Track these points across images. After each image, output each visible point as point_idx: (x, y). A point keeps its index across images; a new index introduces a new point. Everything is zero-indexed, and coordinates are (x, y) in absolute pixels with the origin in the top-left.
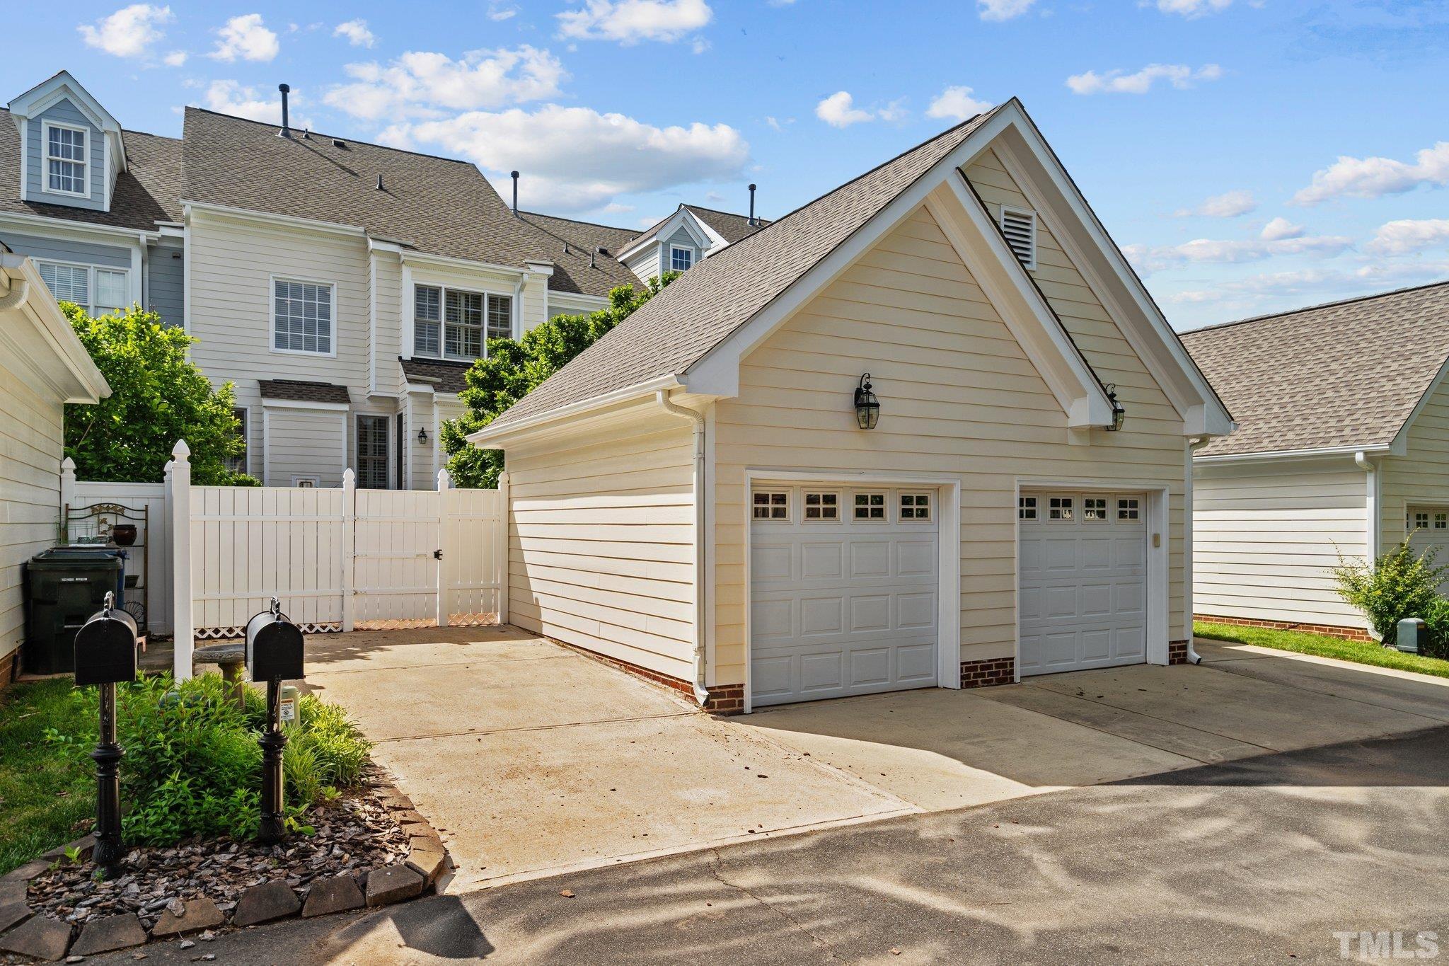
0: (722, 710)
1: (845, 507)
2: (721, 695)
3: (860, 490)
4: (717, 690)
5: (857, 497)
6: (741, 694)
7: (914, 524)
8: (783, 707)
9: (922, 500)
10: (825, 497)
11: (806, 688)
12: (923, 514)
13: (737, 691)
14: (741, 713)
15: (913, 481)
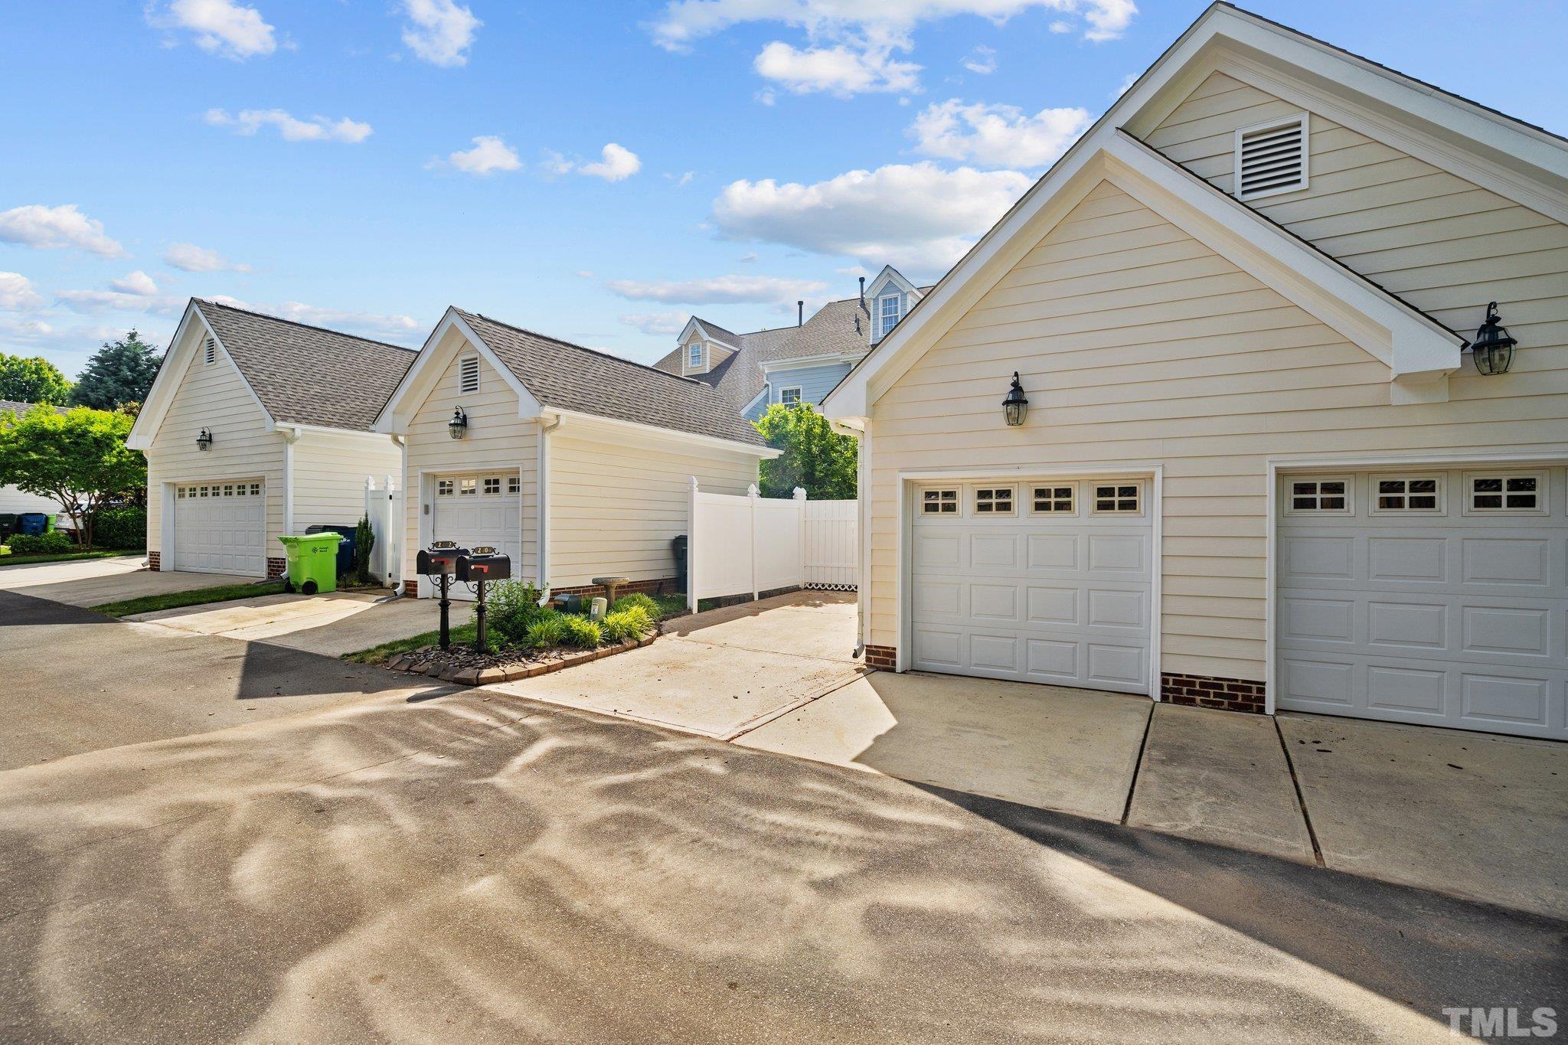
0: (878, 665)
1: (1022, 501)
2: (877, 653)
3: (1040, 484)
4: (873, 649)
5: (1037, 491)
6: (894, 655)
7: (1116, 518)
8: (935, 675)
9: (1131, 491)
10: (997, 492)
11: (976, 665)
12: (1131, 506)
13: (890, 653)
14: (893, 671)
15: (1116, 473)
